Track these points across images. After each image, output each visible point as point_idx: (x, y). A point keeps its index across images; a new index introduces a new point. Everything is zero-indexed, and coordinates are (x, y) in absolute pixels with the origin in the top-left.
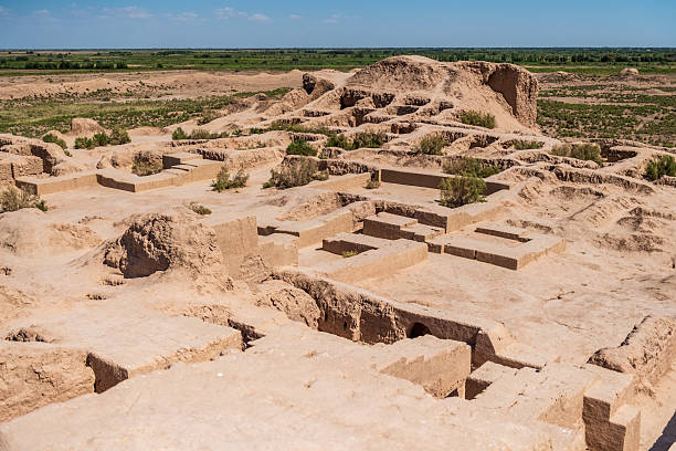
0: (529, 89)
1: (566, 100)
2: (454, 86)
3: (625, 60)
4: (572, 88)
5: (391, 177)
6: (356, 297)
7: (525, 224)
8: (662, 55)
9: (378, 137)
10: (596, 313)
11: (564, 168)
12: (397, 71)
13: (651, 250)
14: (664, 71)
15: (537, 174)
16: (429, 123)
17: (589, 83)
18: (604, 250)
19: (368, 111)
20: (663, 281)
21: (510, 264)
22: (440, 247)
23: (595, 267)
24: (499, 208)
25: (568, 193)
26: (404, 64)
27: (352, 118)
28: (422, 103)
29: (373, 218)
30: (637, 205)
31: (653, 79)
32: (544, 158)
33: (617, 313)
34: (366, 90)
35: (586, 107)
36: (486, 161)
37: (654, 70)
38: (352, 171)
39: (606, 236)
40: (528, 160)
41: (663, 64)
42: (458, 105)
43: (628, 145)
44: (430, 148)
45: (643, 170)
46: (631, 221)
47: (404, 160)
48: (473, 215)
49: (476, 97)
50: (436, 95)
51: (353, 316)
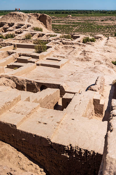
0: (49, 21)
1: (55, 24)
2: (31, 20)
3: (68, 13)
4: (56, 21)
5: (19, 46)
6: (24, 80)
7: (58, 56)
8: (76, 12)
9: (12, 35)
10: (82, 77)
11: (64, 41)
12: (14, 16)
13: (89, 61)
14: (77, 16)
15: (58, 43)
16: (25, 31)
17: (60, 19)
18: (78, 61)
19: (8, 28)
20: (94, 68)
21: (58, 67)
22: (39, 64)
23: (78, 66)
24: (51, 53)
25: (66, 48)
26: (16, 14)
27: (3, 30)
28: (22, 25)
29: (19, 58)
30: (83, 50)
31: (75, 18)
32: (58, 39)
33: (87, 77)
34: (6, 22)
35: (61, 25)
36: (44, 40)
37: (75, 16)
38: (8, 45)
39: (78, 58)
40: (54, 40)
41: (77, 14)
42: (32, 26)
43: (77, 34)
44: (28, 38)
45: (82, 41)
46: (83, 54)
47: (21, 41)
48: (45, 55)
49: (37, 23)
50: (26, 23)
51: (24, 85)
